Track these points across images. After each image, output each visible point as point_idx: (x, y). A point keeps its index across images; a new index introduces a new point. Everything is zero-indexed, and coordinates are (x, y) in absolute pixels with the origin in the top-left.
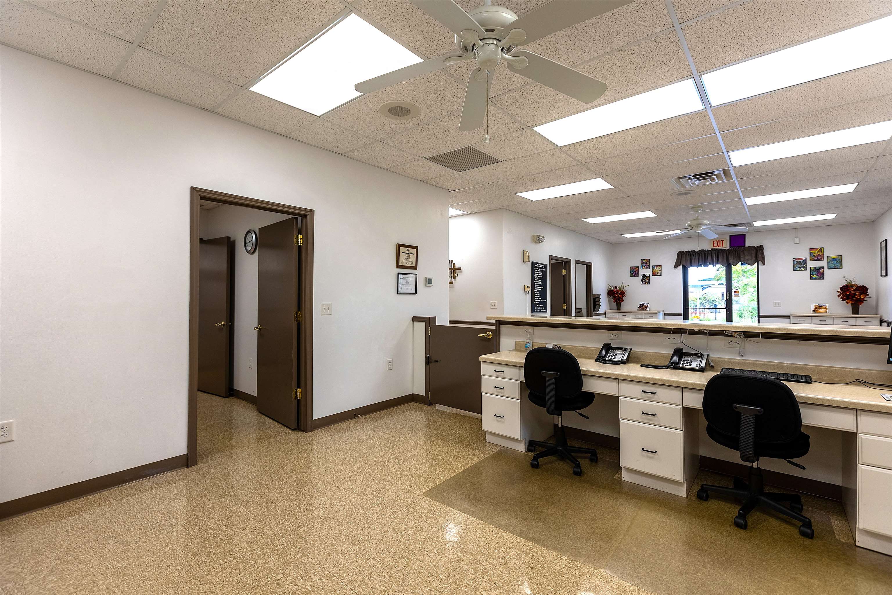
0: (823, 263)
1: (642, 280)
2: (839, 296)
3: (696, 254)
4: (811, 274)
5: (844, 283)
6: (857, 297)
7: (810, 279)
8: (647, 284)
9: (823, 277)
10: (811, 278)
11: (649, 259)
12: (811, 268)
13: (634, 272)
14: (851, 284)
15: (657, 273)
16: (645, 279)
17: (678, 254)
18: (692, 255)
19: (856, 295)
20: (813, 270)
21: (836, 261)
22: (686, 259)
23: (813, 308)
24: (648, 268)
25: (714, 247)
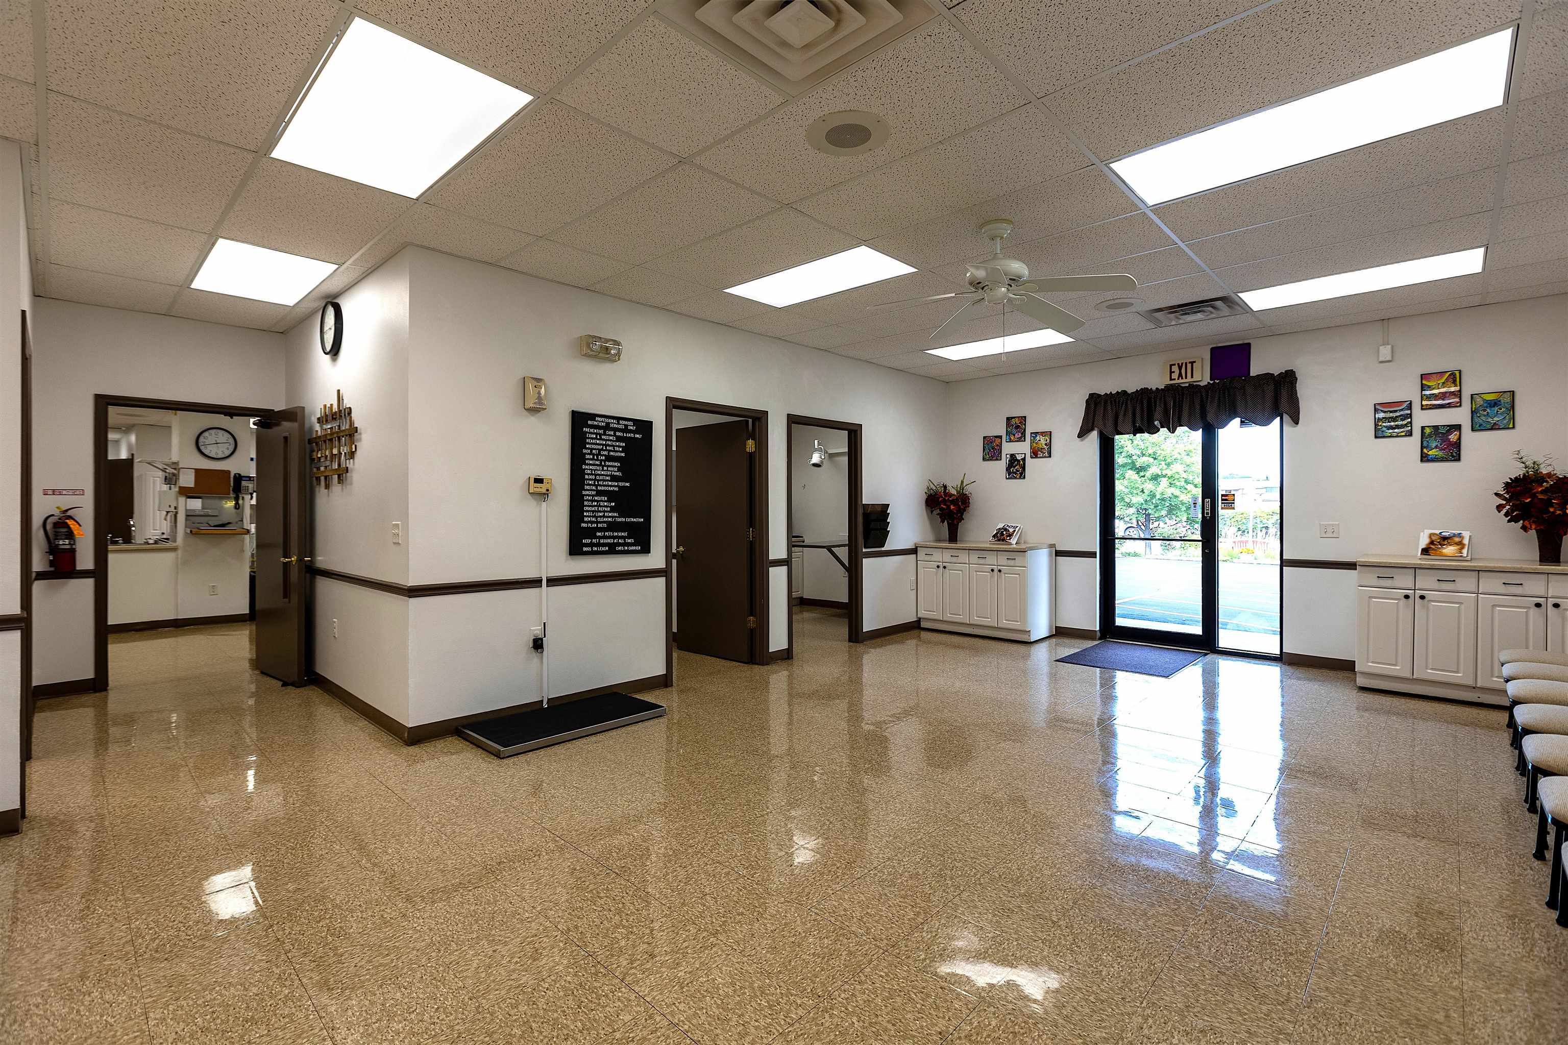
0: (1461, 416)
1: (1008, 469)
2: (1499, 508)
3: (1127, 400)
4: (1422, 448)
5: (1518, 471)
6: (1553, 513)
7: (1422, 461)
8: (1020, 478)
9: (1459, 455)
10: (1424, 458)
11: (1025, 417)
12: (1423, 428)
13: (991, 449)
14: (1537, 472)
15: (1041, 451)
16: (1014, 467)
17: (1087, 401)
18: (1119, 401)
19: (1552, 505)
20: (1430, 435)
21: (1496, 408)
22: (1104, 415)
23: (1424, 542)
24: (1022, 439)
25: (1171, 379)
